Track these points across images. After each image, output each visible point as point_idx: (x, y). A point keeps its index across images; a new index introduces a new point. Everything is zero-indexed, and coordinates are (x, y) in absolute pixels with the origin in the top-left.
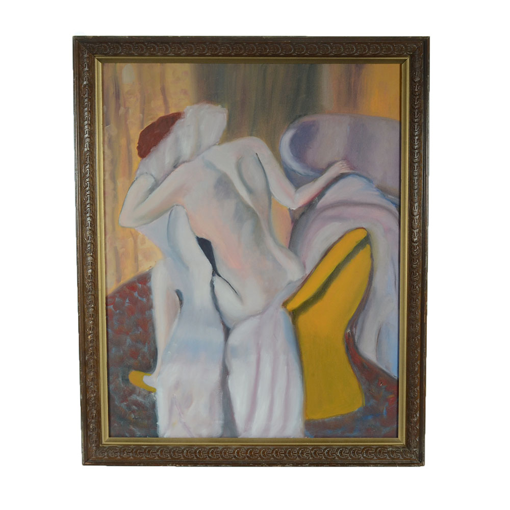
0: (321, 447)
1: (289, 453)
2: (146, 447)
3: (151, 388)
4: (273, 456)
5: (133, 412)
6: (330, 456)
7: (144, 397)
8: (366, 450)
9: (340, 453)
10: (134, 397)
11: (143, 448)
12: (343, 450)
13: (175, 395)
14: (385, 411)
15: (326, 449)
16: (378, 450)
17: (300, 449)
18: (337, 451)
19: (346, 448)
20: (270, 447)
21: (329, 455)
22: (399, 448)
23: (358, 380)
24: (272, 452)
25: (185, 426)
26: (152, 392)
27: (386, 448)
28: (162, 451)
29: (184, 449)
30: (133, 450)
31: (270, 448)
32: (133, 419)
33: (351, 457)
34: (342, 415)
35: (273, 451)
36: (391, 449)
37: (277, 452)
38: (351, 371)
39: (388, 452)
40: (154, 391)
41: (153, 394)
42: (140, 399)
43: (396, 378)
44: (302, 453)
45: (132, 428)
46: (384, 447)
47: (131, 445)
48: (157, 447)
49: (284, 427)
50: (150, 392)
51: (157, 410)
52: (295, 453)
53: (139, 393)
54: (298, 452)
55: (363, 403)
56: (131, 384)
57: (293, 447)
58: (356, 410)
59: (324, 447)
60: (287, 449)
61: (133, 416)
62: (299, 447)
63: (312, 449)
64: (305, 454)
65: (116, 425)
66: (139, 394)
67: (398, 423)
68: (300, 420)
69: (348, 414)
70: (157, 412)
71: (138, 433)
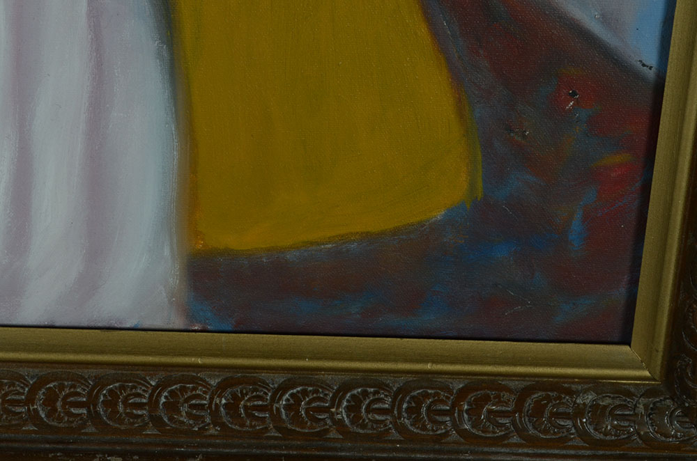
0: (263, 375)
1: (111, 403)
4: (34, 416)
6: (302, 424)
8: (472, 397)
9: (348, 409)
12: (365, 394)
14: (576, 225)
15: (283, 388)
16: (529, 404)
17: (162, 385)
18: (337, 401)
19: (381, 386)
20: (23, 371)
21: (296, 418)
22: (629, 394)
23: (457, 78)
24: (30, 400)
27: (570, 392)
31: (21, 378)
33: (401, 429)
34: (368, 237)
35: (34, 390)
36: (590, 398)
37: (50, 401)
38: (423, 30)
39: (579, 412)
43: (651, 74)
44: (172, 407)
46: (559, 387)
49: (89, 283)
52: (140, 406)
54: (153, 403)
55: (472, 186)
57: (130, 374)
58: (439, 214)
59: (280, 379)
60: (100, 382)
62: (162, 374)
63: (222, 387)
64: (184, 409)
67: (634, 282)
68: (167, 252)
69: (395, 232)
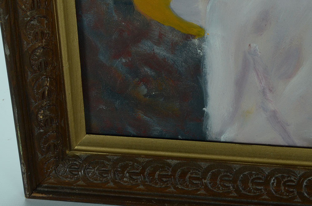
2: (175, 162)
3: (191, 26)
5: (145, 80)
7: (173, 47)
10: (146, 46)
11: (169, 165)
13: (253, 45)
25: (274, 117)
26: (194, 37)
28: (214, 177)
29: (271, 175)
30: (144, 169)
32: (145, 96)
40: (200, 33)
41: (196, 41)
42: (161, 52)
45: (141, 115)
47: (139, 155)
48: (204, 165)
50: (188, 37)
51: (206, 80)
53: (161, 36)
56: (140, 14)
61: (143, 90)
65: (102, 107)
66: (160, 41)
70: (205, 83)
71: (157, 129)
